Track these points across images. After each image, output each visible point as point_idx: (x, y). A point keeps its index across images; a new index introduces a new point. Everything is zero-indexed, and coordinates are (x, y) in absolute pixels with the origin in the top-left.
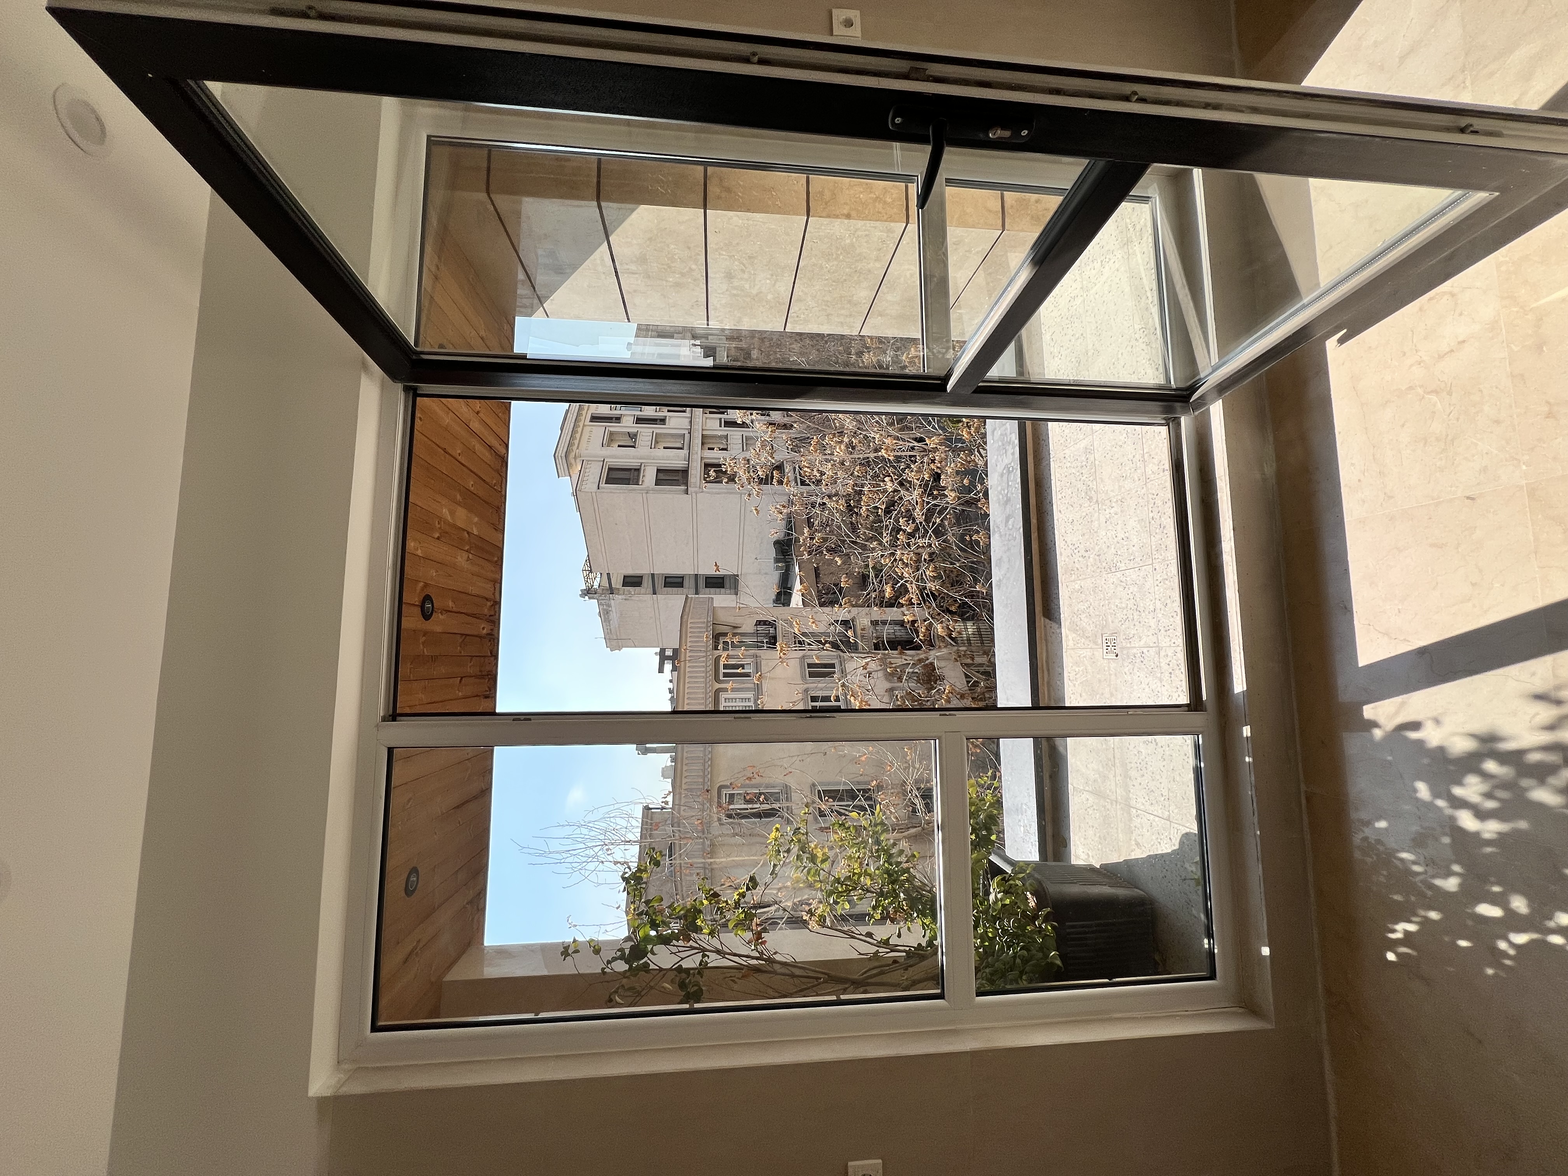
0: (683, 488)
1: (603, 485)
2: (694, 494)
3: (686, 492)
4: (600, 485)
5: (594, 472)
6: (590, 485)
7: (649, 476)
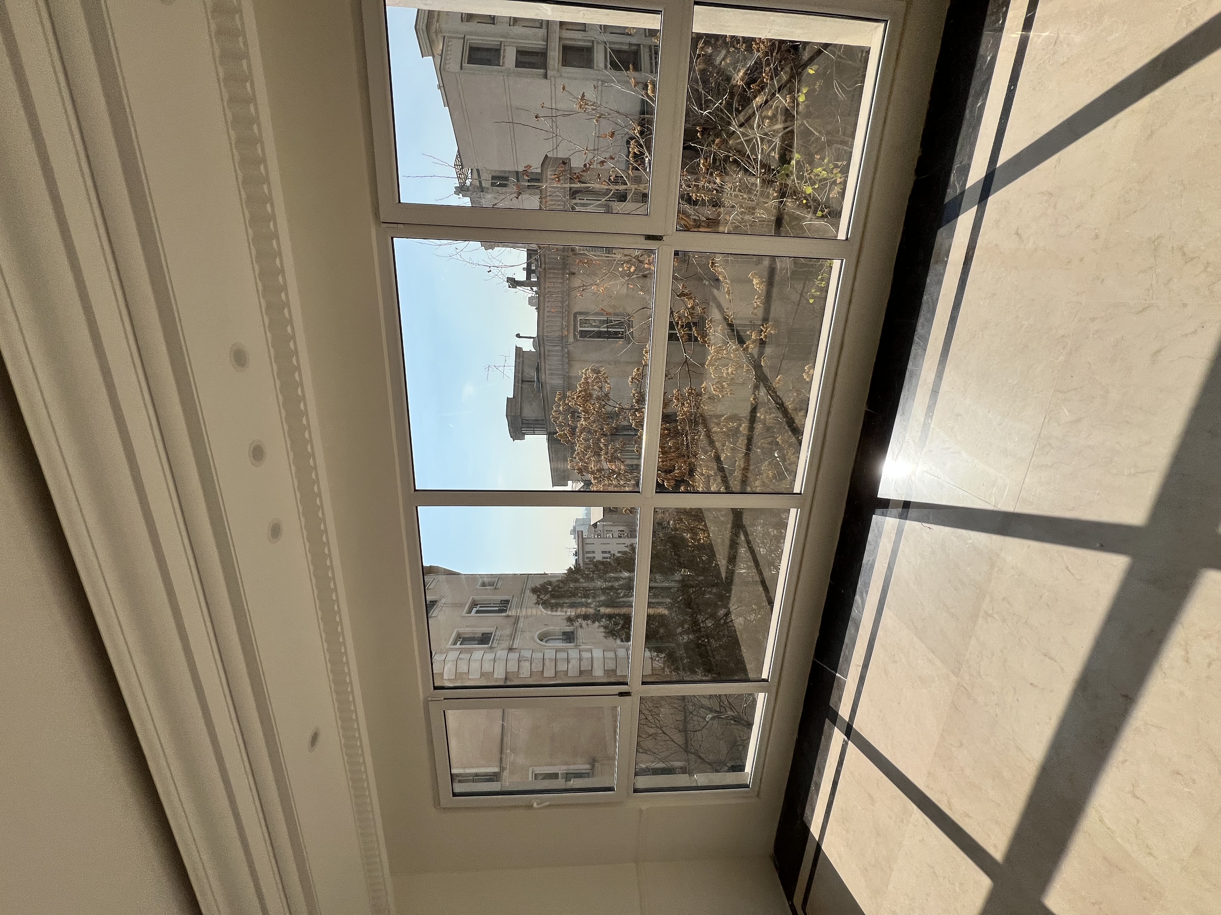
0: (542, 71)
1: (465, 65)
2: (553, 80)
3: (545, 76)
4: (463, 65)
5: (456, 50)
6: (453, 65)
7: (510, 56)
